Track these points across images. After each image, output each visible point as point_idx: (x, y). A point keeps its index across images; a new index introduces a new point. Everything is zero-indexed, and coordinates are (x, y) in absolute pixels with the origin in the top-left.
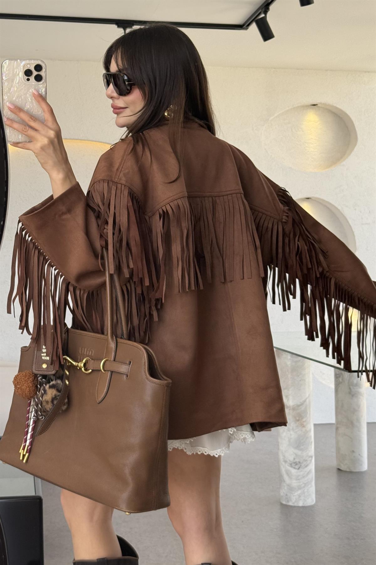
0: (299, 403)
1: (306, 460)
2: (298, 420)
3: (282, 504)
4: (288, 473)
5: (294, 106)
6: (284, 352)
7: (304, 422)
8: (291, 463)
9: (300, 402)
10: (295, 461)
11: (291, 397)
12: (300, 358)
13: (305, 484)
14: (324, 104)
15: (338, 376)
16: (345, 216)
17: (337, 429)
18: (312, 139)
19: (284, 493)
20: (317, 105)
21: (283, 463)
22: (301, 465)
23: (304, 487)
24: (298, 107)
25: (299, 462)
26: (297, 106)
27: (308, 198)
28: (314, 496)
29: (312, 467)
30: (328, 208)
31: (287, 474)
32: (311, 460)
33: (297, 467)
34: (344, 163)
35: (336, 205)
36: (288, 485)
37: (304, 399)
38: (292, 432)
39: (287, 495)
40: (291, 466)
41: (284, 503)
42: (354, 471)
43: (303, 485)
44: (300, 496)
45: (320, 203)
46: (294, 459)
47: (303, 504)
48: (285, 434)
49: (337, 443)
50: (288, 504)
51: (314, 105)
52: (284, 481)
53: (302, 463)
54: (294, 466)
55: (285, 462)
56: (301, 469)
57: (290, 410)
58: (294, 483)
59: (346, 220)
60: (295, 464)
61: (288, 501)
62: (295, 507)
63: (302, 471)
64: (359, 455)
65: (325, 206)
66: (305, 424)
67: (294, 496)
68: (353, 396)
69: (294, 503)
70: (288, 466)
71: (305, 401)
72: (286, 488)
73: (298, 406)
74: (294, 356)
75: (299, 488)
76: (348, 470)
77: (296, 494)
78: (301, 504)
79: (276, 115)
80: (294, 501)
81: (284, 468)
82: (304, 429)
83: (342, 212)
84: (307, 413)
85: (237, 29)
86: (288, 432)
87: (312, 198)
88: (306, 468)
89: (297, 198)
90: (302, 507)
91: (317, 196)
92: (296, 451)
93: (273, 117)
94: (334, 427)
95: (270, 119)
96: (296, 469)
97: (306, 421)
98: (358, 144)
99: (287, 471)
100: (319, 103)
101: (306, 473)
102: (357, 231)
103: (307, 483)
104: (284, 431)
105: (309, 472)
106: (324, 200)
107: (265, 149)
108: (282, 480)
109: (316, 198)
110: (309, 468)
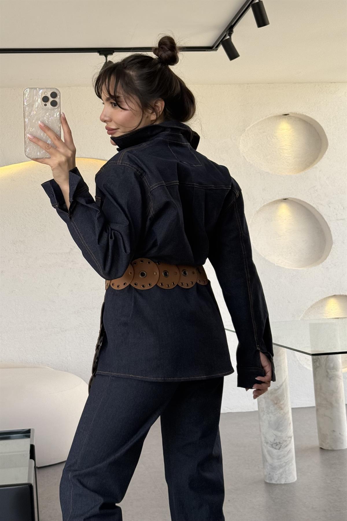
0: (276, 388)
1: (286, 441)
2: (276, 404)
3: (266, 483)
5: (268, 117)
7: (281, 405)
8: (271, 444)
10: (275, 442)
14: (294, 113)
15: (315, 360)
16: (320, 213)
17: (317, 410)
18: (286, 145)
19: (267, 472)
20: (288, 114)
21: (265, 444)
22: (281, 446)
23: (285, 466)
25: (280, 443)
26: (270, 116)
27: (286, 199)
28: (295, 473)
29: (292, 446)
30: (305, 207)
31: (270, 455)
32: (290, 441)
34: (316, 165)
35: (311, 204)
36: (271, 465)
37: (280, 383)
38: (271, 415)
39: (270, 474)
40: (273, 447)
41: (268, 481)
42: (335, 449)
43: (284, 464)
44: (281, 475)
45: (297, 203)
46: (275, 440)
47: (285, 481)
48: (265, 417)
49: (318, 423)
50: (271, 482)
51: (286, 115)
52: (267, 461)
53: (282, 443)
54: (275, 447)
56: (281, 449)
57: (268, 394)
58: (276, 463)
59: (321, 216)
60: (275, 445)
61: (271, 480)
62: (277, 484)
63: (282, 451)
64: (340, 434)
65: (302, 206)
67: (276, 474)
68: (330, 379)
69: (276, 481)
70: (269, 446)
71: (281, 385)
72: (268, 468)
73: (276, 390)
75: (281, 467)
76: (330, 449)
77: (278, 472)
79: (251, 126)
80: (276, 479)
81: (267, 448)
82: (282, 412)
83: (318, 210)
84: (284, 396)
85: (208, 51)
86: (268, 415)
87: (289, 199)
88: (286, 448)
89: (275, 200)
90: (285, 484)
91: (293, 196)
92: (276, 432)
93: (250, 127)
94: (315, 409)
95: (246, 130)
96: (277, 449)
97: (283, 404)
98: (329, 148)
99: (268, 451)
100: (291, 113)
101: (286, 453)
102: (332, 226)
103: (288, 462)
104: (264, 414)
105: (290, 451)
106: (300, 200)
107: (243, 156)
108: (265, 460)
109: (293, 198)
110: (289, 447)
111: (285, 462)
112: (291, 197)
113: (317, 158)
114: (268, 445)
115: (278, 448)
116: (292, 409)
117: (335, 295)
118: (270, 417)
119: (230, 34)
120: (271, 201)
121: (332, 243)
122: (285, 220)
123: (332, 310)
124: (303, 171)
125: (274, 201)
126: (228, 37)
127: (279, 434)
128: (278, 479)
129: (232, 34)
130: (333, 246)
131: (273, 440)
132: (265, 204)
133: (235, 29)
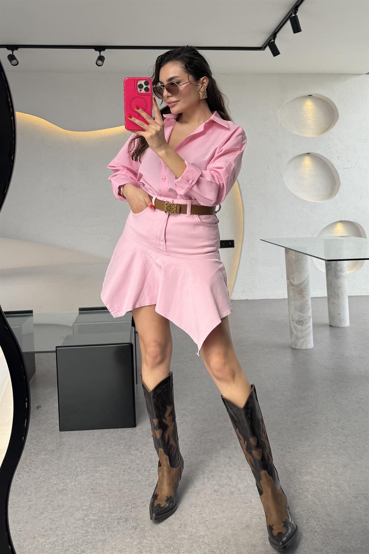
0: (300, 283)
1: (307, 320)
2: (301, 294)
3: (292, 348)
6: (290, 250)
8: (296, 321)
9: (302, 282)
11: (295, 279)
12: (300, 254)
13: (307, 335)
14: (316, 95)
15: (327, 265)
16: (332, 164)
17: (328, 299)
18: (309, 116)
19: (293, 341)
21: (292, 322)
22: (303, 323)
23: (306, 337)
25: (302, 321)
26: (299, 96)
27: (309, 153)
28: (312, 342)
29: (311, 324)
30: (321, 159)
31: (295, 329)
32: (310, 320)
33: (301, 324)
34: (330, 131)
35: (326, 157)
36: (296, 336)
37: (304, 280)
38: (297, 302)
39: (295, 342)
40: (297, 324)
41: (293, 347)
42: (341, 326)
43: (305, 336)
44: (303, 343)
45: (316, 156)
46: (299, 319)
48: (292, 303)
49: (329, 308)
50: (296, 348)
51: (310, 95)
52: (293, 334)
53: (304, 321)
54: (299, 324)
55: (293, 321)
57: (295, 287)
58: (300, 335)
59: (333, 166)
60: (299, 322)
61: (296, 346)
62: (300, 349)
63: (304, 327)
64: (344, 316)
66: (305, 296)
67: (299, 343)
68: (338, 278)
69: (299, 347)
71: (304, 281)
72: (294, 338)
73: (300, 284)
74: (296, 252)
75: (303, 337)
76: (335, 326)
77: (300, 341)
78: (304, 348)
79: (286, 102)
80: (299, 346)
81: (292, 324)
82: (304, 299)
83: (331, 162)
84: (306, 289)
85: (258, 50)
86: (294, 302)
87: (311, 153)
88: (306, 325)
90: (305, 349)
91: (314, 151)
92: (300, 314)
93: (285, 104)
94: (326, 299)
95: (283, 105)
97: (305, 294)
98: (340, 118)
99: (295, 327)
100: (313, 94)
101: (307, 328)
102: (340, 173)
104: (292, 301)
105: (309, 327)
106: (318, 154)
107: (280, 123)
108: (291, 333)
109: (314, 153)
110: (308, 324)
112: (312, 152)
113: (331, 126)
114: (294, 322)
115: (301, 325)
116: (311, 298)
117: (341, 221)
119: (274, 39)
120: (298, 154)
121: (339, 185)
122: (308, 168)
123: (339, 231)
124: (321, 134)
125: (300, 155)
127: (302, 315)
128: (301, 346)
130: (341, 187)
132: (294, 156)
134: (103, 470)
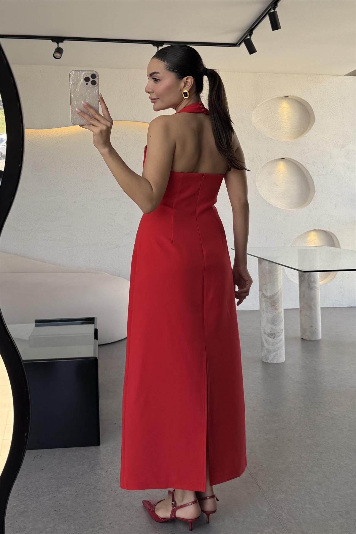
0: (274, 294)
1: (279, 332)
2: (273, 306)
3: (263, 362)
4: (267, 341)
5: (273, 98)
6: (264, 260)
7: (277, 306)
8: (268, 334)
10: (271, 333)
11: (268, 290)
12: (274, 264)
14: (292, 96)
15: (301, 276)
16: (307, 169)
17: (301, 311)
18: (285, 119)
19: (264, 354)
20: (288, 97)
21: (264, 335)
22: (275, 336)
23: (277, 350)
24: (276, 98)
25: (274, 334)
27: (283, 159)
28: (284, 356)
29: (283, 336)
30: (296, 165)
32: (282, 332)
34: (306, 135)
35: (301, 163)
36: (267, 349)
37: (277, 291)
39: (266, 356)
42: (312, 339)
44: (274, 357)
45: (291, 162)
47: (277, 361)
48: (264, 315)
49: (301, 320)
50: (267, 362)
51: (286, 97)
52: (264, 347)
53: (276, 334)
54: (270, 336)
56: (274, 339)
57: (267, 298)
58: (271, 348)
59: (308, 172)
60: (271, 335)
61: (267, 360)
62: (271, 363)
63: (276, 339)
64: (316, 329)
65: (294, 163)
66: (277, 308)
67: (270, 356)
68: (311, 289)
69: (271, 361)
70: (267, 336)
71: (277, 293)
72: (265, 351)
73: (273, 296)
74: (270, 262)
75: (274, 351)
76: (308, 339)
77: (272, 355)
79: (261, 103)
80: (271, 360)
81: (264, 337)
82: (277, 312)
83: (305, 167)
84: (279, 301)
85: (233, 47)
86: (266, 314)
87: (286, 158)
88: (278, 338)
89: (276, 159)
90: (276, 363)
91: (289, 157)
92: (272, 326)
93: (260, 105)
94: (299, 311)
95: (257, 106)
96: (272, 338)
97: (278, 306)
98: (315, 122)
99: (266, 340)
100: (290, 96)
101: (279, 341)
102: (315, 179)
103: (279, 347)
104: (264, 313)
105: (281, 340)
106: (293, 160)
107: (254, 126)
108: (263, 346)
109: (288, 158)
110: (280, 337)
111: (277, 348)
112: (288, 157)
113: (306, 130)
116: (285, 310)
117: (315, 230)
118: (268, 315)
119: (250, 35)
120: (272, 160)
121: (314, 192)
122: (282, 173)
123: (312, 240)
124: (296, 138)
125: (274, 160)
126: (249, 37)
127: (274, 327)
128: (272, 360)
129: (252, 35)
130: (315, 194)
131: (270, 331)
132: (268, 161)
133: (254, 32)
134: (66, 490)
